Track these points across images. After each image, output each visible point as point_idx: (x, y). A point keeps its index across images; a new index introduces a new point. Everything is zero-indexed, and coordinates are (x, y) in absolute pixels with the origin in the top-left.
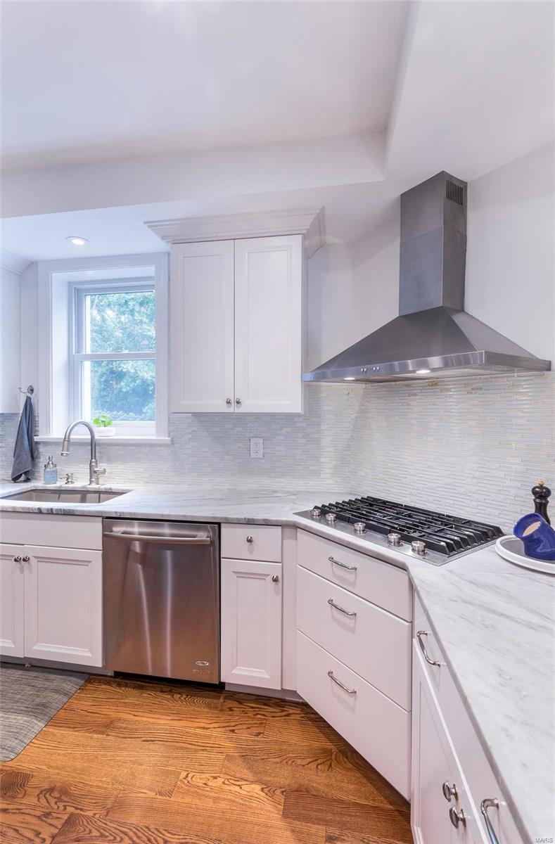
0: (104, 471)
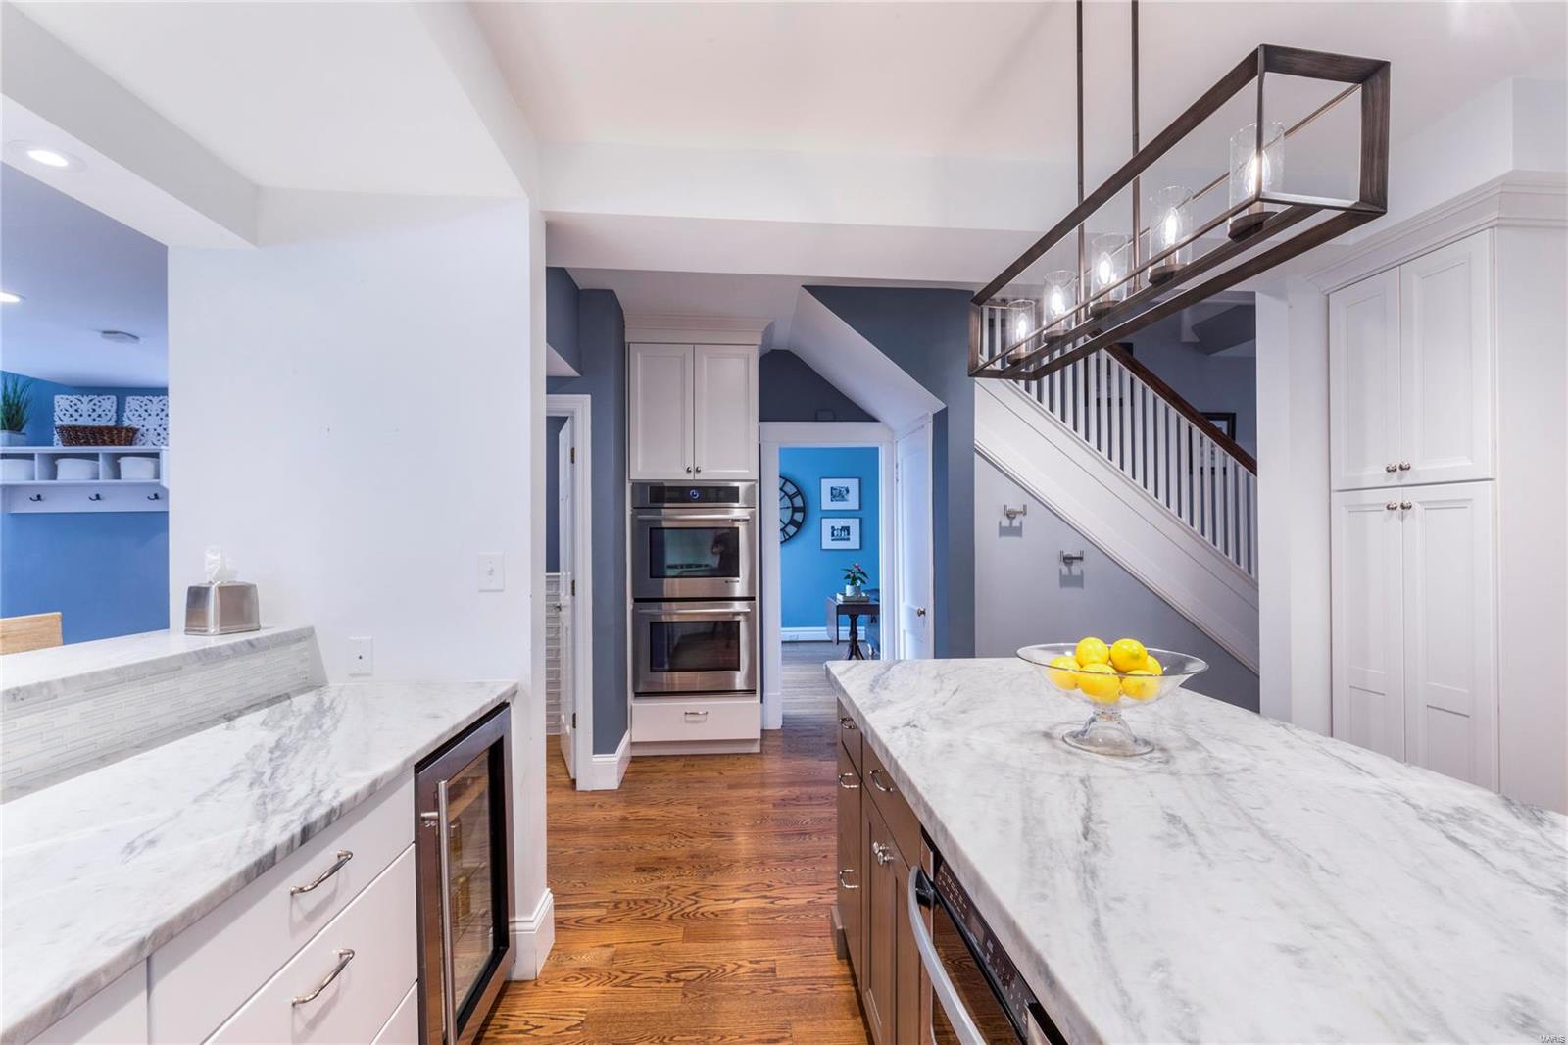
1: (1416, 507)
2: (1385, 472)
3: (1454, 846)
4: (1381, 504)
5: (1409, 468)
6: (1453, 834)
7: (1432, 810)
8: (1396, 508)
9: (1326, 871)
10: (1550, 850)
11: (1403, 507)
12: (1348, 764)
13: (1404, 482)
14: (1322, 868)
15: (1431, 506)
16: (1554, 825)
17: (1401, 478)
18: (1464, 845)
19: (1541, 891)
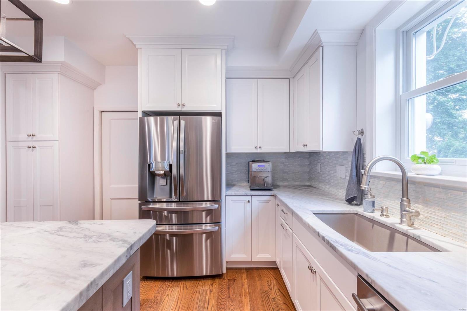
0: (417, 214)
1: (37, 147)
2: (27, 136)
3: (60, 237)
4: (26, 146)
5: (35, 136)
6: (60, 234)
7: (53, 231)
8: (30, 148)
9: (27, 259)
10: (80, 229)
11: (33, 147)
12: (24, 227)
13: (33, 140)
14: (25, 259)
15: (41, 147)
16: (80, 223)
17: (32, 138)
18: (62, 236)
19: (81, 238)
